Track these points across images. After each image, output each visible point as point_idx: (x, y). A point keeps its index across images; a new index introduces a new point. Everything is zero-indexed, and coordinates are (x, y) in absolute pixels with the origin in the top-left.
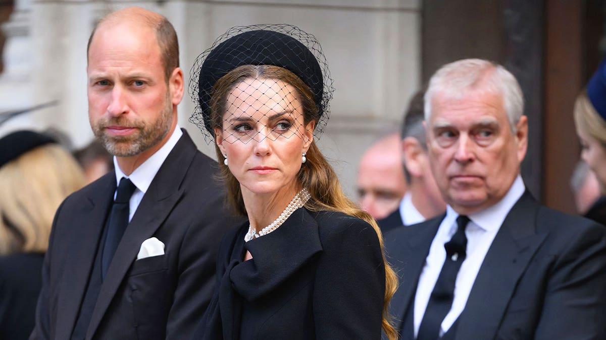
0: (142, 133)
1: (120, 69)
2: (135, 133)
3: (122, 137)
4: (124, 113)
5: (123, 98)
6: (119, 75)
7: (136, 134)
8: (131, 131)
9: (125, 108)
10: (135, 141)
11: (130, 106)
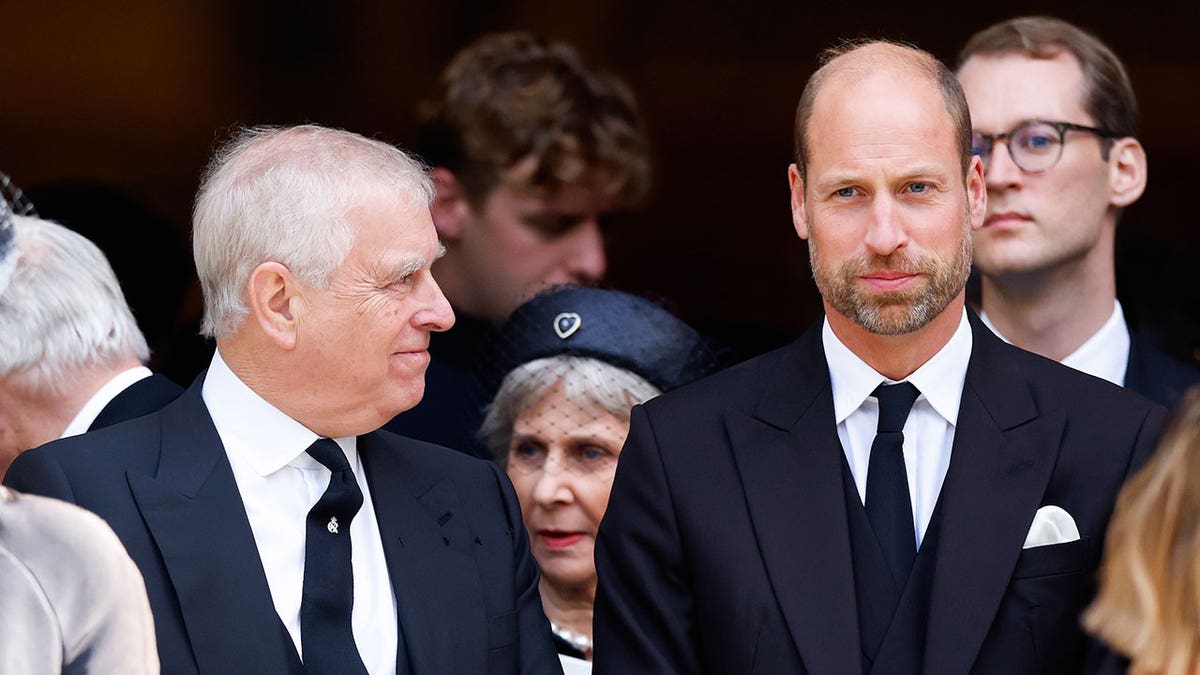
0: (932, 283)
1: (886, 162)
2: (917, 285)
3: (895, 294)
4: (900, 246)
5: (896, 219)
6: (886, 176)
7: (919, 286)
8: (912, 281)
9: (902, 238)
10: (919, 300)
11: (908, 233)
